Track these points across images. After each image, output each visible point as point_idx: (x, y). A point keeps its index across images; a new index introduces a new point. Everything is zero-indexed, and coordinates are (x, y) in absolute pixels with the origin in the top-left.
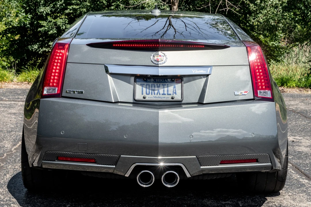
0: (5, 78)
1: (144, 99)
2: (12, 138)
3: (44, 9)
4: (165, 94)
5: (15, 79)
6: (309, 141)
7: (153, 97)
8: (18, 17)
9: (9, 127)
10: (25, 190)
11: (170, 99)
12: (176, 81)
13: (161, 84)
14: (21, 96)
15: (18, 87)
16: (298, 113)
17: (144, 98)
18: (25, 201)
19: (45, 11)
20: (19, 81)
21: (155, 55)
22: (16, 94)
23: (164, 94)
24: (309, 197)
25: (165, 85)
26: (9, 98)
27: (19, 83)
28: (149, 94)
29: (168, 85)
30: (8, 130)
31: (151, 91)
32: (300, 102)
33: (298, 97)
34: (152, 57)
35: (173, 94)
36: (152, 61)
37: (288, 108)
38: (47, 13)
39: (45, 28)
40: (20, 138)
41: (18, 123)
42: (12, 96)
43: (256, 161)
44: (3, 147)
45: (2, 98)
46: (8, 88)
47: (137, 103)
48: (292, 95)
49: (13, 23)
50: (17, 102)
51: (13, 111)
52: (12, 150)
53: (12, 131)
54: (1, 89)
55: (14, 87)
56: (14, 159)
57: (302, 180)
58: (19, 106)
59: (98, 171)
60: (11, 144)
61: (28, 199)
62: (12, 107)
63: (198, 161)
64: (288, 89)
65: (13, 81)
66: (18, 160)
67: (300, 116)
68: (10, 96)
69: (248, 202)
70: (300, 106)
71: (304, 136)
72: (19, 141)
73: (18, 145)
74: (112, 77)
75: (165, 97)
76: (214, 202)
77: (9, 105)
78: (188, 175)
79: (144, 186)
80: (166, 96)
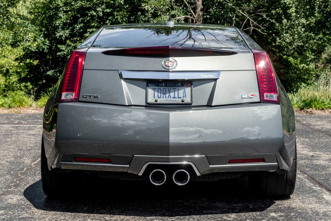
0: (24, 103)
1: (156, 103)
2: (32, 155)
3: (63, 33)
4: (176, 98)
5: (34, 104)
6: (329, 156)
7: (164, 100)
8: (36, 41)
9: (29, 146)
10: (45, 196)
11: (180, 102)
12: (186, 85)
13: (172, 88)
14: (40, 120)
15: (37, 112)
16: (323, 132)
17: (156, 101)
18: (44, 205)
19: (64, 34)
20: (38, 107)
21: (166, 61)
22: (35, 118)
23: (174, 97)
24: (318, 201)
25: (176, 89)
26: (28, 122)
27: (38, 108)
28: (160, 98)
29: (178, 89)
30: (28, 149)
31: (162, 95)
32: (326, 122)
33: (326, 118)
34: (163, 63)
35: (183, 98)
36: (163, 66)
37: (314, 128)
38: (66, 36)
39: (64, 52)
40: (39, 155)
41: (37, 143)
42: (31, 120)
43: (263, 160)
44: (23, 163)
45: (21, 121)
46: (27, 113)
47: (149, 106)
48: (320, 116)
49: (31, 47)
50: (37, 125)
51: (32, 132)
52: (32, 165)
53: (31, 149)
54: (20, 114)
55: (33, 112)
56: (33, 172)
57: (315, 188)
58: (38, 128)
59: (114, 171)
60: (31, 161)
61: (48, 204)
62: (31, 129)
63: (207, 160)
64: (316, 111)
65: (32, 106)
66: (38, 173)
67: (325, 135)
68: (29, 120)
69: (258, 204)
70: (326, 126)
71: (325, 151)
72: (38, 157)
73: (38, 161)
74: (126, 82)
75: (175, 101)
76: (226, 204)
77: (28, 127)
78: (198, 174)
79: (156, 184)
80: (177, 99)
